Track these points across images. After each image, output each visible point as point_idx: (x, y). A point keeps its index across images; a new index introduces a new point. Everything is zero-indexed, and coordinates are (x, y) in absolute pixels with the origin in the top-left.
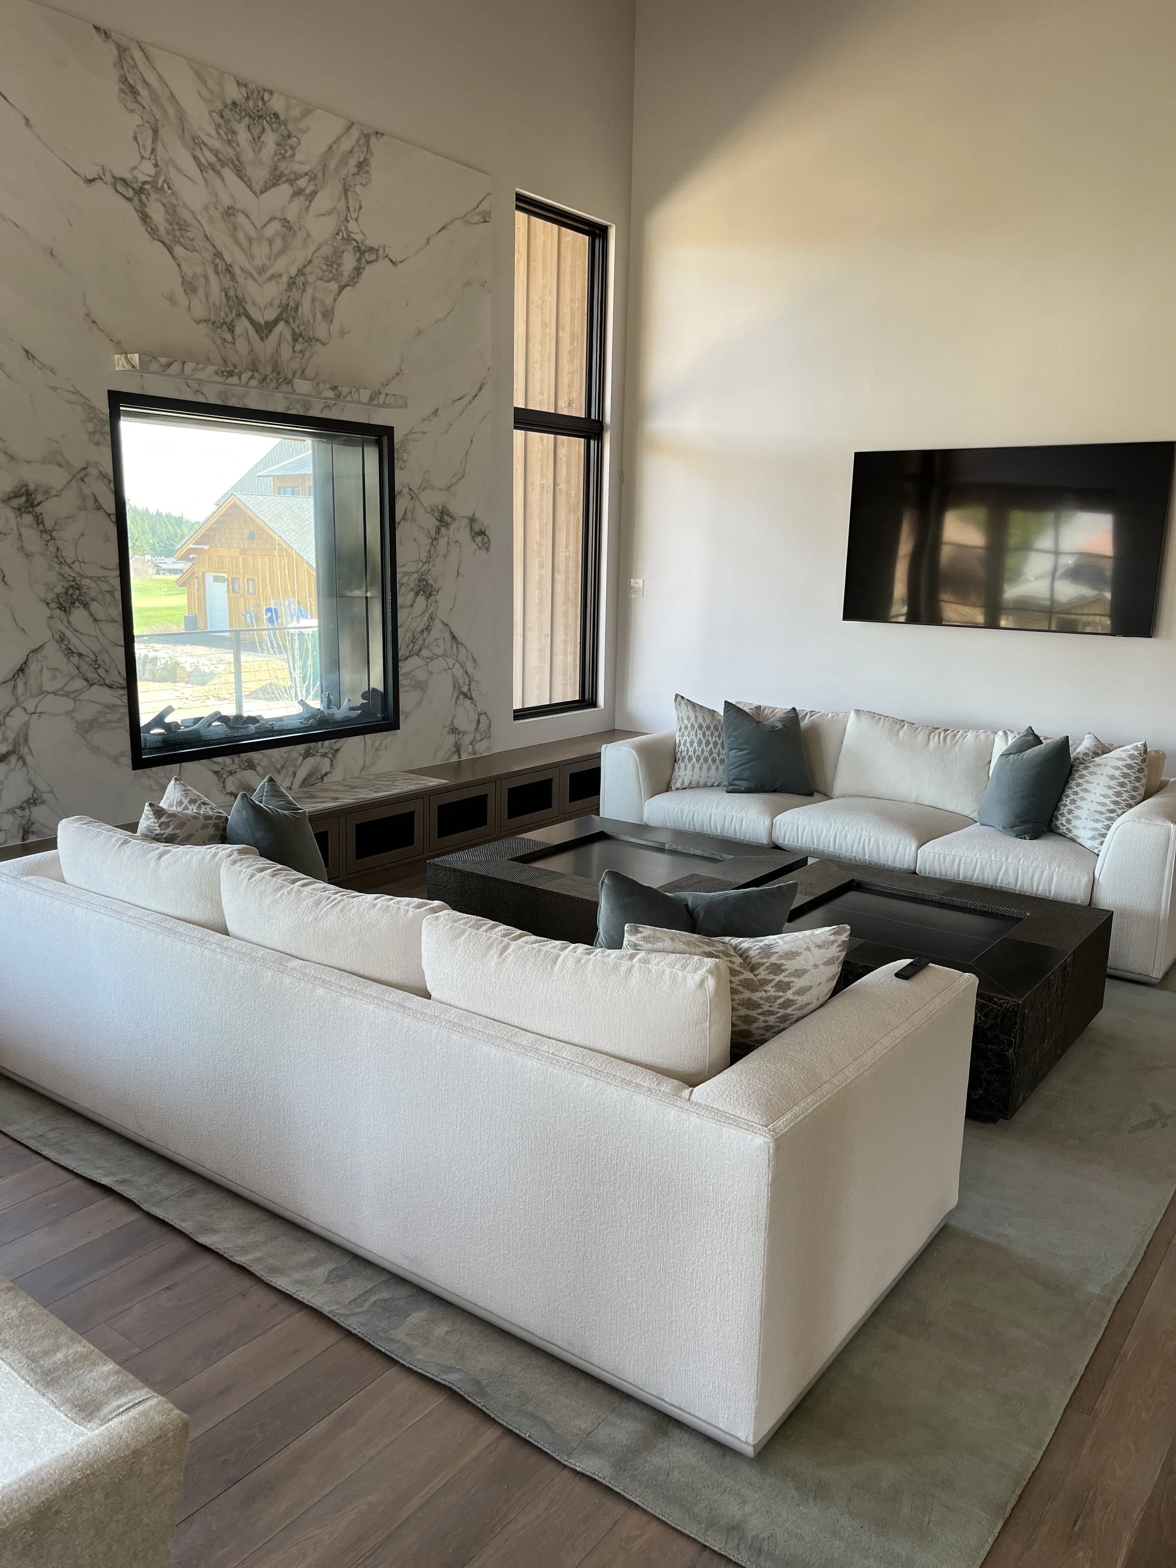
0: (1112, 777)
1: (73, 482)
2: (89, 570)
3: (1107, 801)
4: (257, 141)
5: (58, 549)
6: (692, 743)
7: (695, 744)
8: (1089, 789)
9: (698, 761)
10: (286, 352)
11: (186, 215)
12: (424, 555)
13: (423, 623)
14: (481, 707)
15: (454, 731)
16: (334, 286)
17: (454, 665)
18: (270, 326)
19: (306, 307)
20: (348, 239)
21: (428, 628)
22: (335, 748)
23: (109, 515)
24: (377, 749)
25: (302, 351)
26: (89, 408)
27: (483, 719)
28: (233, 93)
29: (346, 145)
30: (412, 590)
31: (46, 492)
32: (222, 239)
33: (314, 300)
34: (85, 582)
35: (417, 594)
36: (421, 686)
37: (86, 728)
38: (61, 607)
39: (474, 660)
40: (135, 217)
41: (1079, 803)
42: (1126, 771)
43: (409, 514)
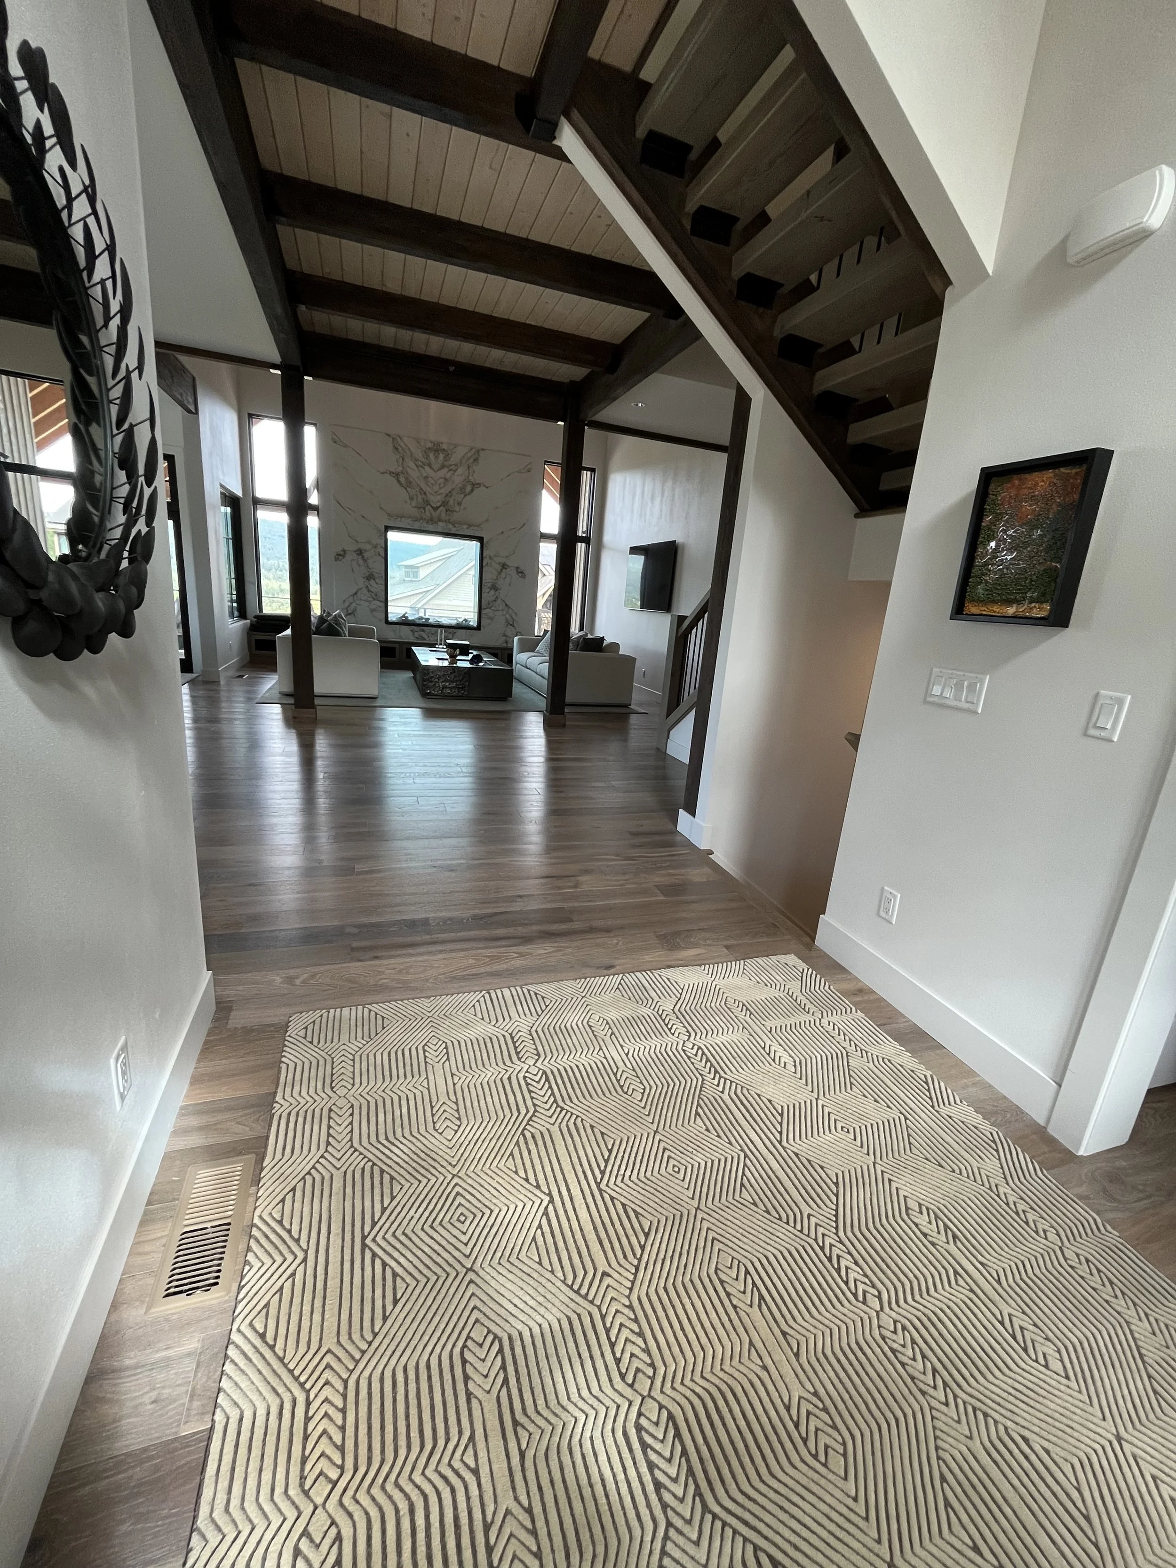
2: (376, 570)
4: (437, 458)
5: (367, 565)
10: (443, 514)
11: (411, 479)
13: (493, 598)
16: (462, 496)
17: (506, 614)
18: (438, 508)
19: (451, 502)
20: (469, 482)
21: (494, 601)
23: (383, 555)
25: (449, 514)
26: (379, 529)
28: (429, 445)
29: (469, 454)
30: (489, 587)
31: (366, 550)
32: (423, 485)
33: (454, 500)
34: (375, 572)
35: (491, 588)
37: (373, 611)
38: (367, 579)
39: (515, 613)
40: (396, 482)
43: (489, 564)
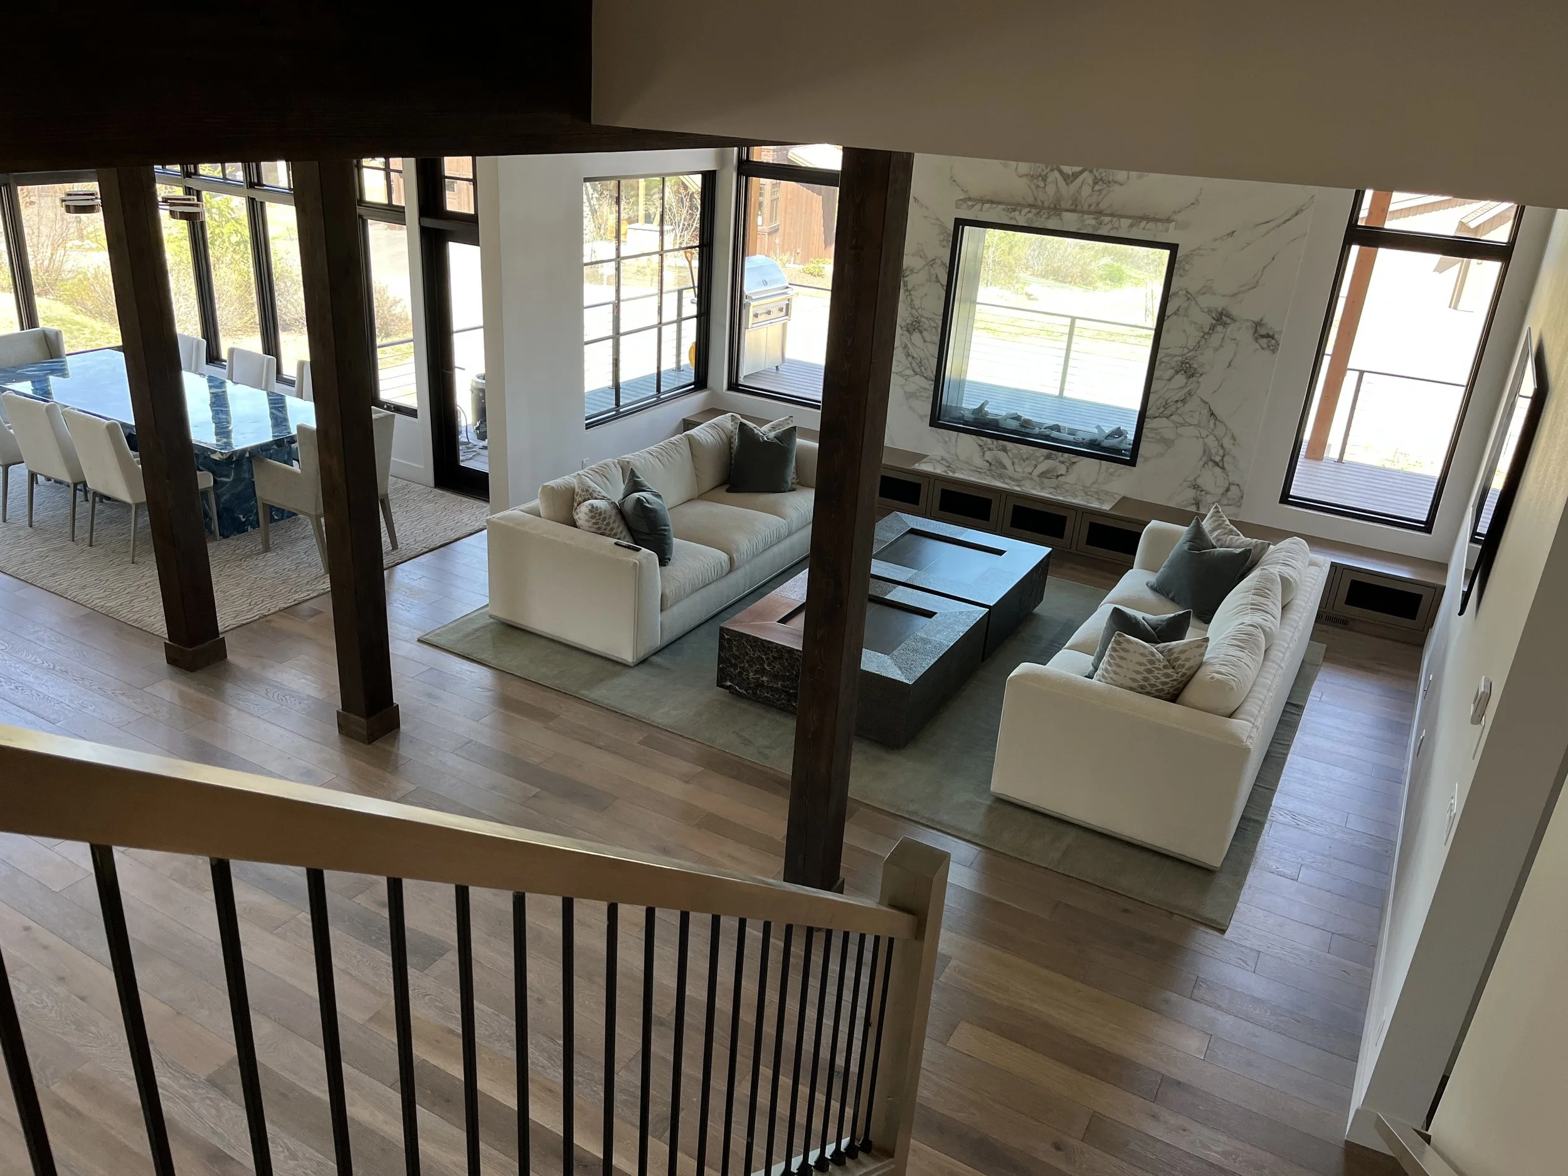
1: (927, 267)
2: (926, 314)
5: (912, 300)
10: (1086, 191)
12: (1192, 343)
13: (1181, 394)
14: (1233, 478)
15: (1196, 487)
17: (1207, 436)
18: (1076, 175)
21: (1184, 401)
22: (1074, 460)
23: (943, 286)
24: (1111, 474)
25: (1100, 191)
26: (943, 227)
27: (1235, 490)
30: (1173, 368)
31: (912, 271)
34: (923, 319)
35: (1177, 372)
36: (1166, 442)
37: (910, 396)
38: (908, 331)
39: (1234, 438)
43: (1181, 311)
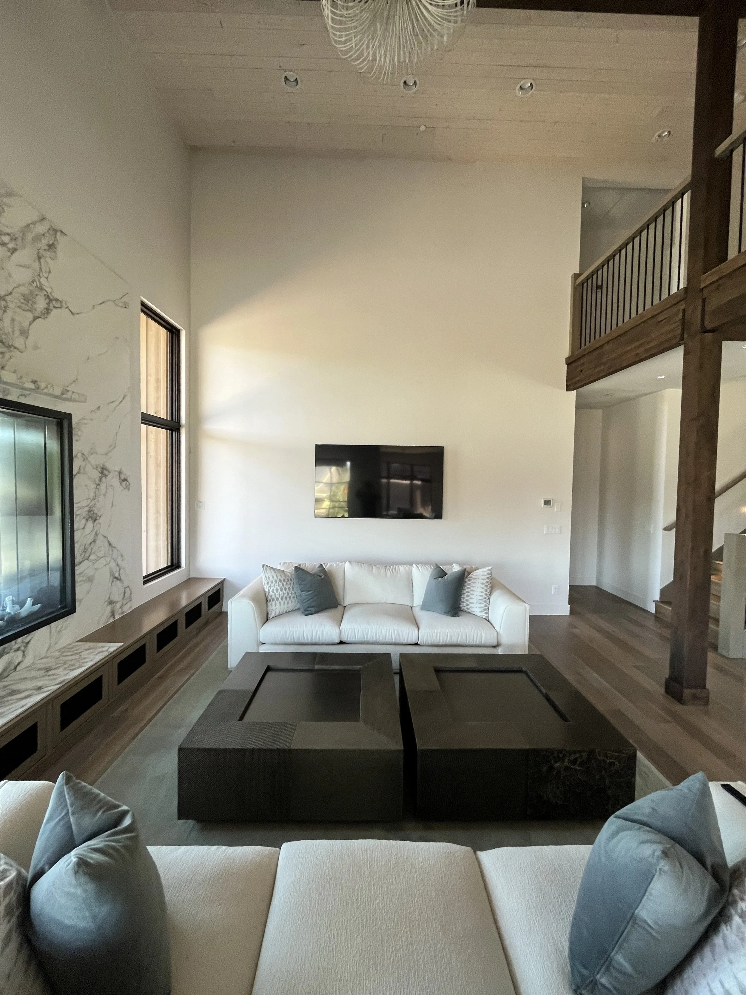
0: (483, 584)
3: (483, 594)
6: (277, 590)
7: (279, 591)
8: (475, 590)
9: (282, 599)
12: (92, 495)
13: (91, 538)
14: (126, 583)
15: (111, 602)
16: (30, 316)
17: (110, 561)
19: (6, 323)
20: (41, 289)
21: (94, 541)
22: (27, 640)
24: (60, 631)
27: (128, 591)
29: (40, 229)
30: (84, 518)
33: (13, 320)
35: (87, 520)
36: (90, 579)
41: (471, 596)
42: (487, 580)
43: (82, 471)
